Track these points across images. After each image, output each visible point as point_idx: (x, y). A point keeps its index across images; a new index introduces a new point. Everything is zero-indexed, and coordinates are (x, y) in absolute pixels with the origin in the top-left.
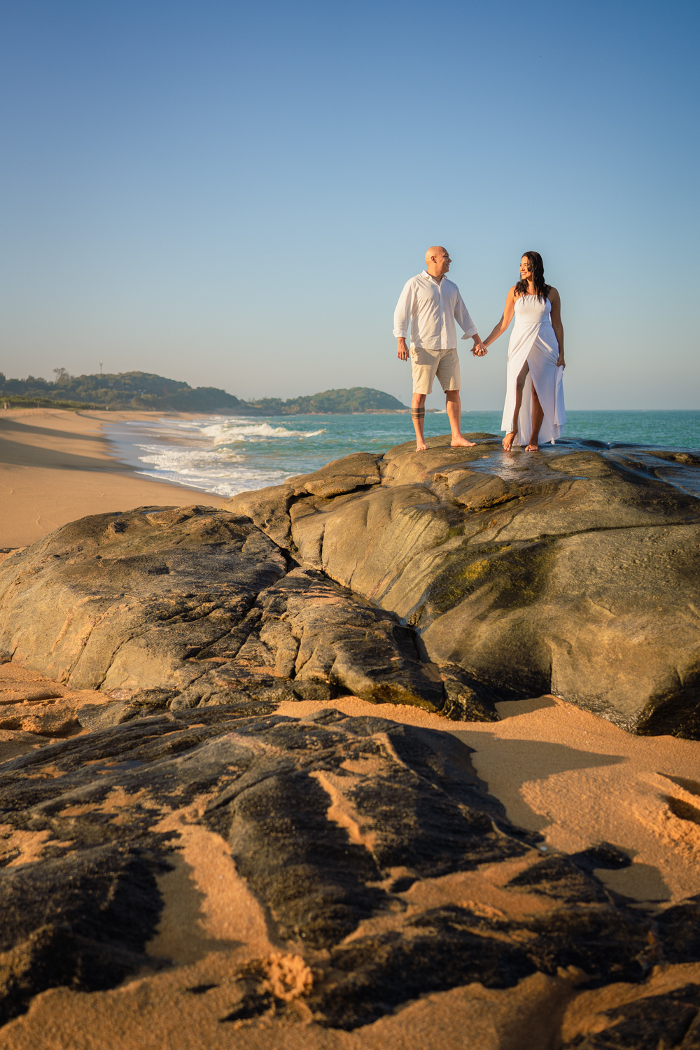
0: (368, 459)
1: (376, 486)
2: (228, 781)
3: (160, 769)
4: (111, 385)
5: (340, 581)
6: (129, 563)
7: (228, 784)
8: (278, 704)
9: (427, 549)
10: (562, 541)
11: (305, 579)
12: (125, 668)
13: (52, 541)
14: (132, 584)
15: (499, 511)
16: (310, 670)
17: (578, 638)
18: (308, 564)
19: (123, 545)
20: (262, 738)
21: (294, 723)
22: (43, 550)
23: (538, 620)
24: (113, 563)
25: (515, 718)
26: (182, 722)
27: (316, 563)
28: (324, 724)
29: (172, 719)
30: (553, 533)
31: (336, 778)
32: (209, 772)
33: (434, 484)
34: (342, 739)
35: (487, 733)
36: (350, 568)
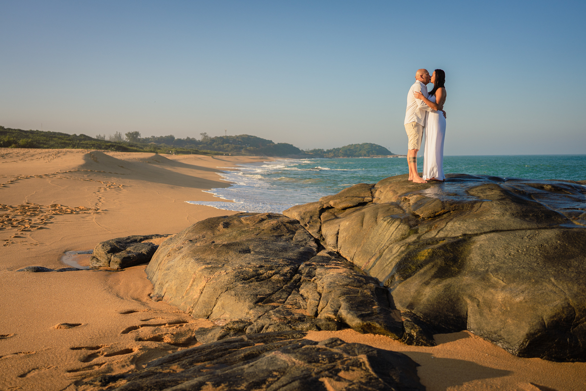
0: (366, 187)
1: (369, 203)
2: (272, 381)
3: (234, 371)
4: (231, 142)
5: (348, 258)
6: (228, 246)
7: (272, 384)
8: (307, 332)
9: (397, 241)
10: (475, 238)
11: (327, 257)
12: (223, 307)
13: (189, 232)
14: (230, 259)
15: (438, 219)
16: (326, 313)
17: (483, 297)
18: (330, 248)
19: (227, 235)
20: (294, 355)
21: (314, 346)
22: (183, 237)
23: (460, 286)
24: (219, 246)
25: (445, 344)
26: (252, 341)
27: (334, 247)
28: (331, 347)
29: (246, 339)
30: (470, 233)
31: (335, 382)
32: (262, 375)
33: (402, 203)
34: (341, 357)
35: (428, 353)
36: (353, 251)
